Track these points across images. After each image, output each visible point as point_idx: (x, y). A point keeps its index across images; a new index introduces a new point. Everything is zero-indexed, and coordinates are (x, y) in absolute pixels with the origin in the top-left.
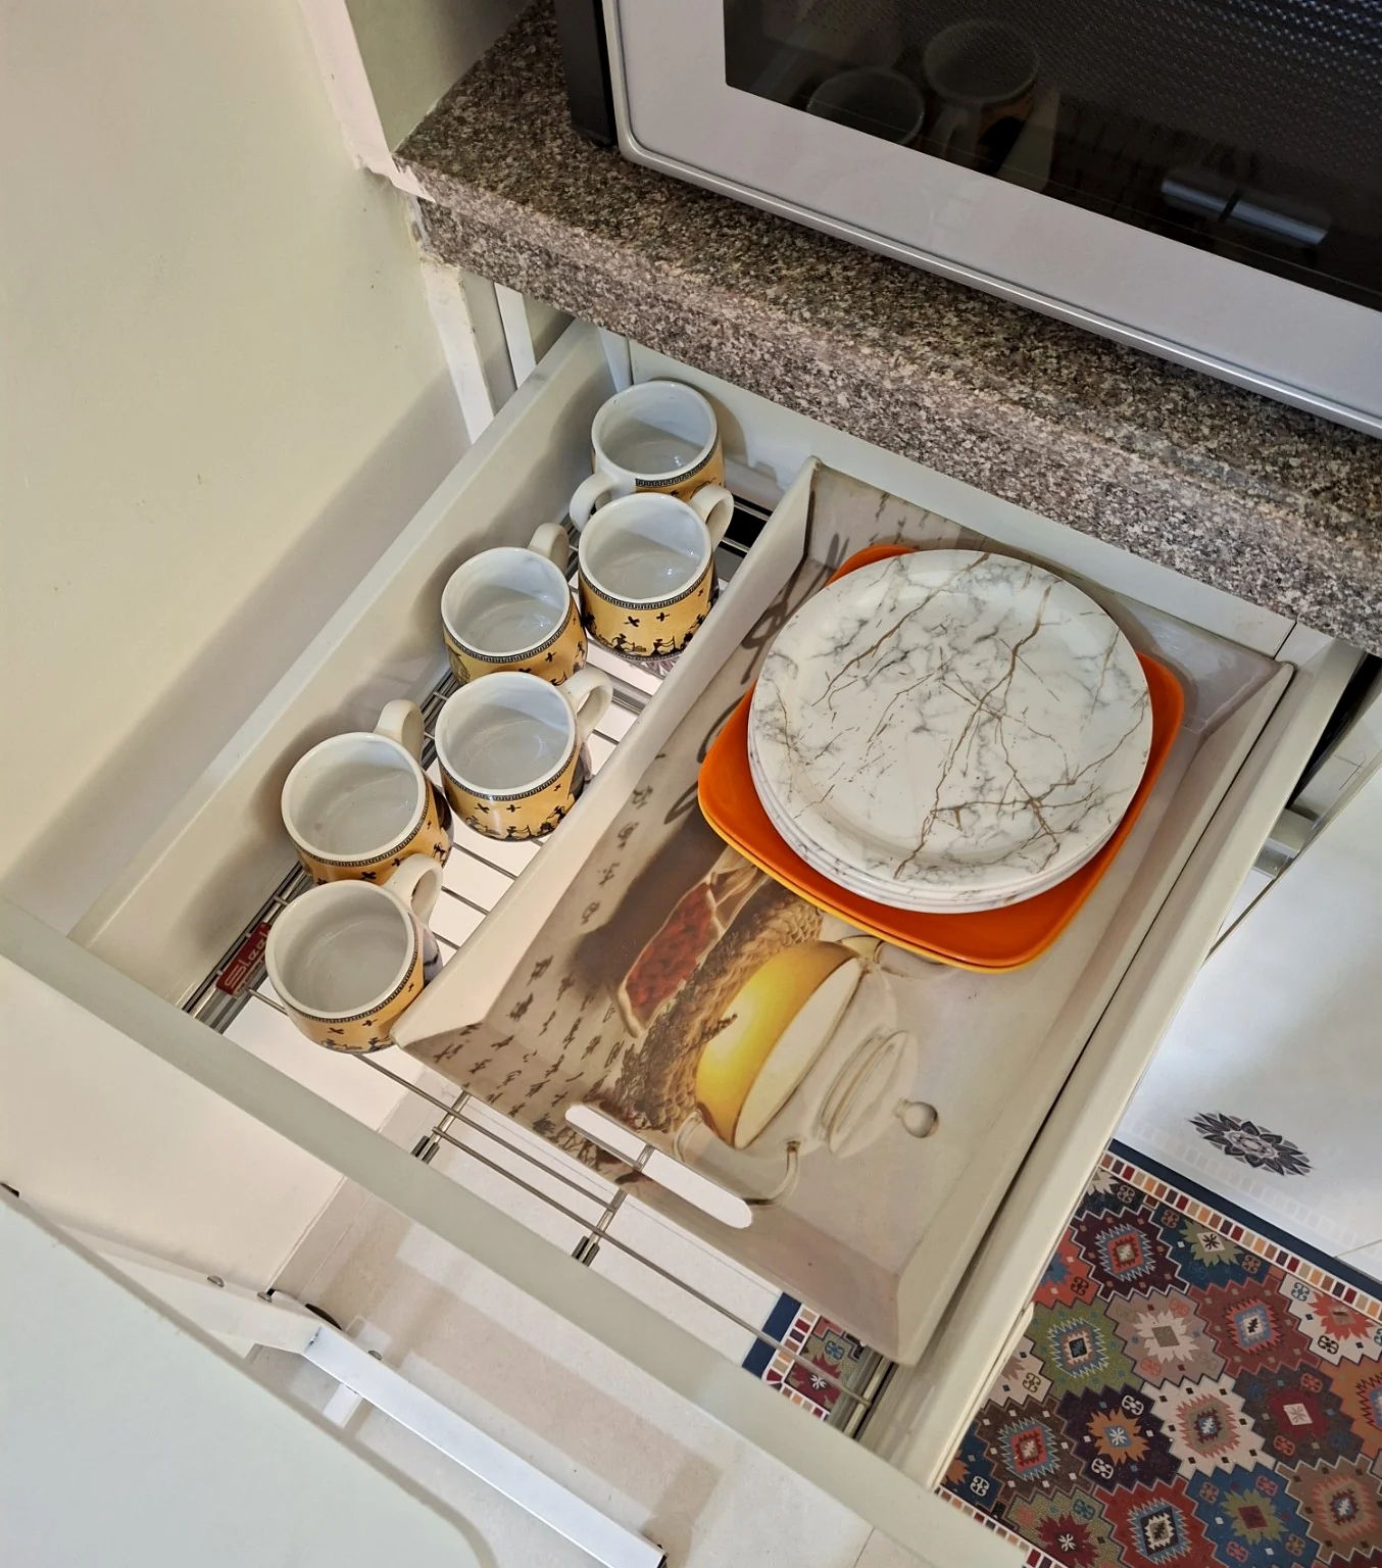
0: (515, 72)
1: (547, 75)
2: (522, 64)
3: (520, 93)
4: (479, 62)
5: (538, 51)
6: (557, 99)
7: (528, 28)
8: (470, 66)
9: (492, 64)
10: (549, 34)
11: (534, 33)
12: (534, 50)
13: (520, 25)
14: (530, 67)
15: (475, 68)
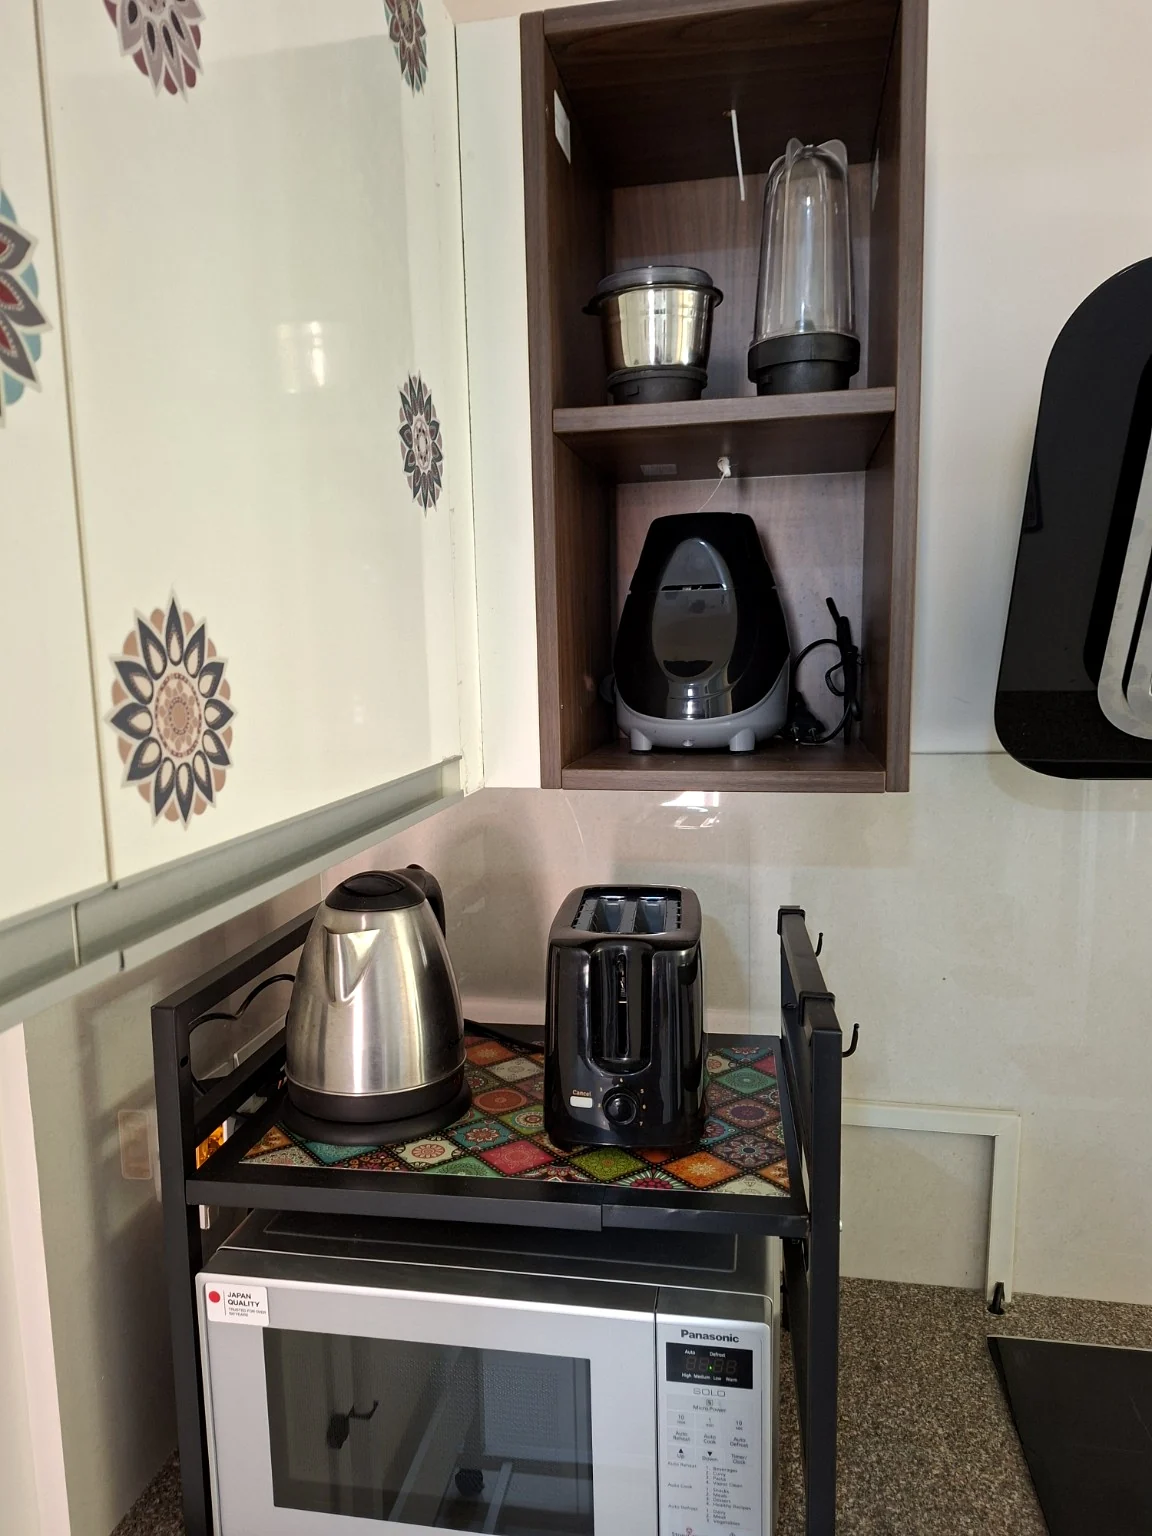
0: (150, 1515)
1: (167, 1514)
2: (152, 1510)
3: (152, 1528)
4: (127, 1515)
5: (161, 1502)
6: (173, 1526)
7: (154, 1490)
8: (122, 1517)
9: (135, 1514)
10: (166, 1490)
11: (158, 1492)
12: (158, 1501)
13: (150, 1489)
14: (156, 1511)
15: (124, 1519)
